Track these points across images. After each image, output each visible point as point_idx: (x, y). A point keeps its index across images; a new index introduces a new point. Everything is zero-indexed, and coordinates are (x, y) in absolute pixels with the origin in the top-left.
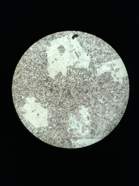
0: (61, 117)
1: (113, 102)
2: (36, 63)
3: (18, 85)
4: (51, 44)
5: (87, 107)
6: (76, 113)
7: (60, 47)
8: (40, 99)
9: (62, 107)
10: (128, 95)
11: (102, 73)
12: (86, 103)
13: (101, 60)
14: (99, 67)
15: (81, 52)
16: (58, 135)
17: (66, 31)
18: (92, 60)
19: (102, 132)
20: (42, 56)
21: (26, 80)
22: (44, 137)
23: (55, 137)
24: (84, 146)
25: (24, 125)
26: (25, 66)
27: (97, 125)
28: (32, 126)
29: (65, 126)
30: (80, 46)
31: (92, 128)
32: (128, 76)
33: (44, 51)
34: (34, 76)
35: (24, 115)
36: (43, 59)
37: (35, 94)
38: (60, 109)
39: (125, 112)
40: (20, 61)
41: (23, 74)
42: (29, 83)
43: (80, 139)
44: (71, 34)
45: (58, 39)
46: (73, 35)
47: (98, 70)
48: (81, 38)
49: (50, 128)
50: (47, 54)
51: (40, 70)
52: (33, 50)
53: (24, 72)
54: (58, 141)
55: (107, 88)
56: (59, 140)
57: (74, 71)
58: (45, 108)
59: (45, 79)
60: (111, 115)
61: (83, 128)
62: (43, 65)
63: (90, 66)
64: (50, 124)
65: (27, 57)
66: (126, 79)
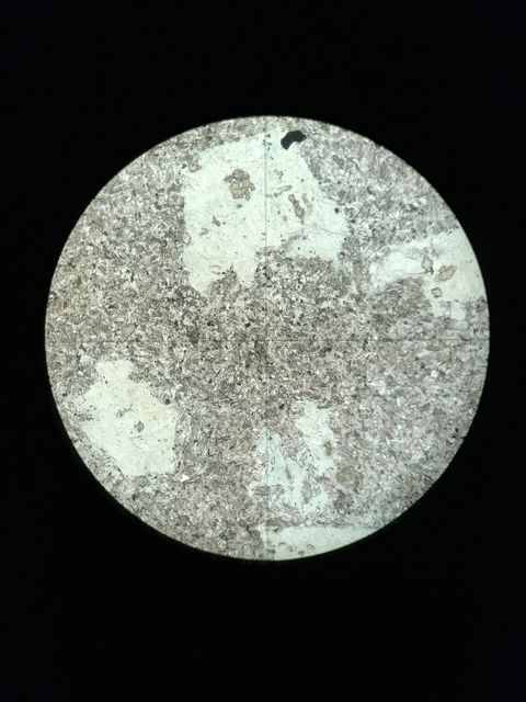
0: (225, 439)
1: (424, 391)
2: (141, 233)
3: (68, 310)
4: (200, 163)
5: (326, 407)
6: (282, 429)
7: (233, 176)
8: (148, 370)
9: (231, 402)
10: (484, 370)
11: (389, 280)
12: (323, 391)
13: (387, 234)
14: (377, 258)
15: (313, 199)
16: (212, 508)
17: (261, 118)
18: (352, 232)
19: (377, 502)
20: (167, 205)
21: (100, 294)
22: (158, 513)
23: (199, 514)
24: (309, 553)
25: (86, 462)
26: (98, 241)
27: (362, 477)
28: (115, 467)
29: (238, 474)
30: (311, 174)
31: (340, 487)
32: (485, 298)
33: (173, 188)
34: (132, 279)
35: (85, 427)
36: (167, 217)
37: (132, 351)
38: (225, 409)
39: (469, 434)
40: (79, 222)
41: (89, 272)
42: (110, 307)
43: (295, 524)
45: (226, 146)
46: (283, 135)
47: (373, 268)
48: (316, 146)
49: (182, 480)
50: (186, 201)
51: (154, 258)
52: (131, 184)
53: (94, 266)
54: (210, 531)
55: (406, 338)
56: (215, 525)
57: (284, 268)
58: (168, 402)
59: (171, 294)
60: (416, 442)
61: (306, 484)
62: (167, 239)
63: (342, 253)
64: (185, 463)
65: (108, 206)
66: (479, 307)
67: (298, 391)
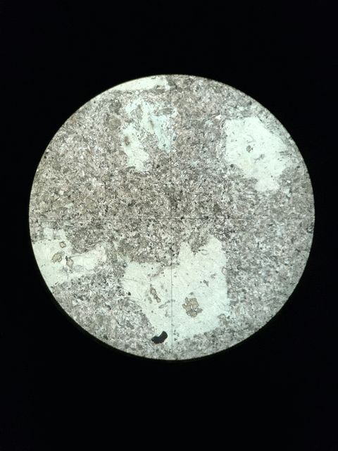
0: (194, 144)
1: (67, 181)
2: (254, 273)
3: (299, 222)
4: (218, 320)
5: (129, 168)
6: (157, 152)
7: (197, 313)
8: (246, 186)
9: (191, 168)
11: (94, 251)
12: (130, 178)
13: (97, 281)
14: (102, 265)
15: (145, 300)
16: (200, 99)
18: (119, 281)
20: (238, 292)
21: (279, 234)
23: (208, 95)
25: (282, 126)
26: (282, 267)
27: (104, 124)
28: (264, 122)
29: (184, 122)
30: (147, 316)
31: (118, 117)
33: (235, 303)
34: (258, 244)
35: (284, 147)
36: (238, 284)
37: (257, 198)
38: (195, 163)
41: (286, 247)
42: (271, 225)
43: (146, 91)
44: (169, 344)
45: (202, 332)
46: (166, 341)
47: (104, 258)
48: (145, 334)
49: (220, 116)
50: (226, 295)
51: (245, 258)
52: (262, 304)
53: (283, 251)
54: (200, 84)
55: (81, 215)
56: (198, 88)
57: (161, 256)
58: (232, 166)
59: (233, 235)
60: (71, 149)
61: (140, 117)
62: (237, 270)
63: (124, 267)
64: (219, 127)
65: (276, 290)
66: (36, 237)
67: (148, 177)
